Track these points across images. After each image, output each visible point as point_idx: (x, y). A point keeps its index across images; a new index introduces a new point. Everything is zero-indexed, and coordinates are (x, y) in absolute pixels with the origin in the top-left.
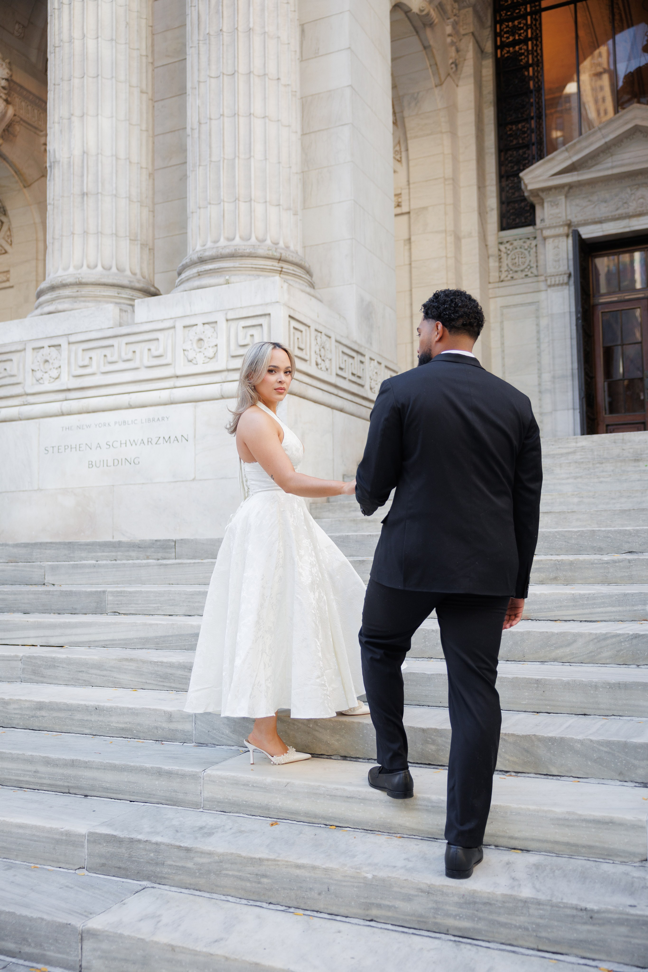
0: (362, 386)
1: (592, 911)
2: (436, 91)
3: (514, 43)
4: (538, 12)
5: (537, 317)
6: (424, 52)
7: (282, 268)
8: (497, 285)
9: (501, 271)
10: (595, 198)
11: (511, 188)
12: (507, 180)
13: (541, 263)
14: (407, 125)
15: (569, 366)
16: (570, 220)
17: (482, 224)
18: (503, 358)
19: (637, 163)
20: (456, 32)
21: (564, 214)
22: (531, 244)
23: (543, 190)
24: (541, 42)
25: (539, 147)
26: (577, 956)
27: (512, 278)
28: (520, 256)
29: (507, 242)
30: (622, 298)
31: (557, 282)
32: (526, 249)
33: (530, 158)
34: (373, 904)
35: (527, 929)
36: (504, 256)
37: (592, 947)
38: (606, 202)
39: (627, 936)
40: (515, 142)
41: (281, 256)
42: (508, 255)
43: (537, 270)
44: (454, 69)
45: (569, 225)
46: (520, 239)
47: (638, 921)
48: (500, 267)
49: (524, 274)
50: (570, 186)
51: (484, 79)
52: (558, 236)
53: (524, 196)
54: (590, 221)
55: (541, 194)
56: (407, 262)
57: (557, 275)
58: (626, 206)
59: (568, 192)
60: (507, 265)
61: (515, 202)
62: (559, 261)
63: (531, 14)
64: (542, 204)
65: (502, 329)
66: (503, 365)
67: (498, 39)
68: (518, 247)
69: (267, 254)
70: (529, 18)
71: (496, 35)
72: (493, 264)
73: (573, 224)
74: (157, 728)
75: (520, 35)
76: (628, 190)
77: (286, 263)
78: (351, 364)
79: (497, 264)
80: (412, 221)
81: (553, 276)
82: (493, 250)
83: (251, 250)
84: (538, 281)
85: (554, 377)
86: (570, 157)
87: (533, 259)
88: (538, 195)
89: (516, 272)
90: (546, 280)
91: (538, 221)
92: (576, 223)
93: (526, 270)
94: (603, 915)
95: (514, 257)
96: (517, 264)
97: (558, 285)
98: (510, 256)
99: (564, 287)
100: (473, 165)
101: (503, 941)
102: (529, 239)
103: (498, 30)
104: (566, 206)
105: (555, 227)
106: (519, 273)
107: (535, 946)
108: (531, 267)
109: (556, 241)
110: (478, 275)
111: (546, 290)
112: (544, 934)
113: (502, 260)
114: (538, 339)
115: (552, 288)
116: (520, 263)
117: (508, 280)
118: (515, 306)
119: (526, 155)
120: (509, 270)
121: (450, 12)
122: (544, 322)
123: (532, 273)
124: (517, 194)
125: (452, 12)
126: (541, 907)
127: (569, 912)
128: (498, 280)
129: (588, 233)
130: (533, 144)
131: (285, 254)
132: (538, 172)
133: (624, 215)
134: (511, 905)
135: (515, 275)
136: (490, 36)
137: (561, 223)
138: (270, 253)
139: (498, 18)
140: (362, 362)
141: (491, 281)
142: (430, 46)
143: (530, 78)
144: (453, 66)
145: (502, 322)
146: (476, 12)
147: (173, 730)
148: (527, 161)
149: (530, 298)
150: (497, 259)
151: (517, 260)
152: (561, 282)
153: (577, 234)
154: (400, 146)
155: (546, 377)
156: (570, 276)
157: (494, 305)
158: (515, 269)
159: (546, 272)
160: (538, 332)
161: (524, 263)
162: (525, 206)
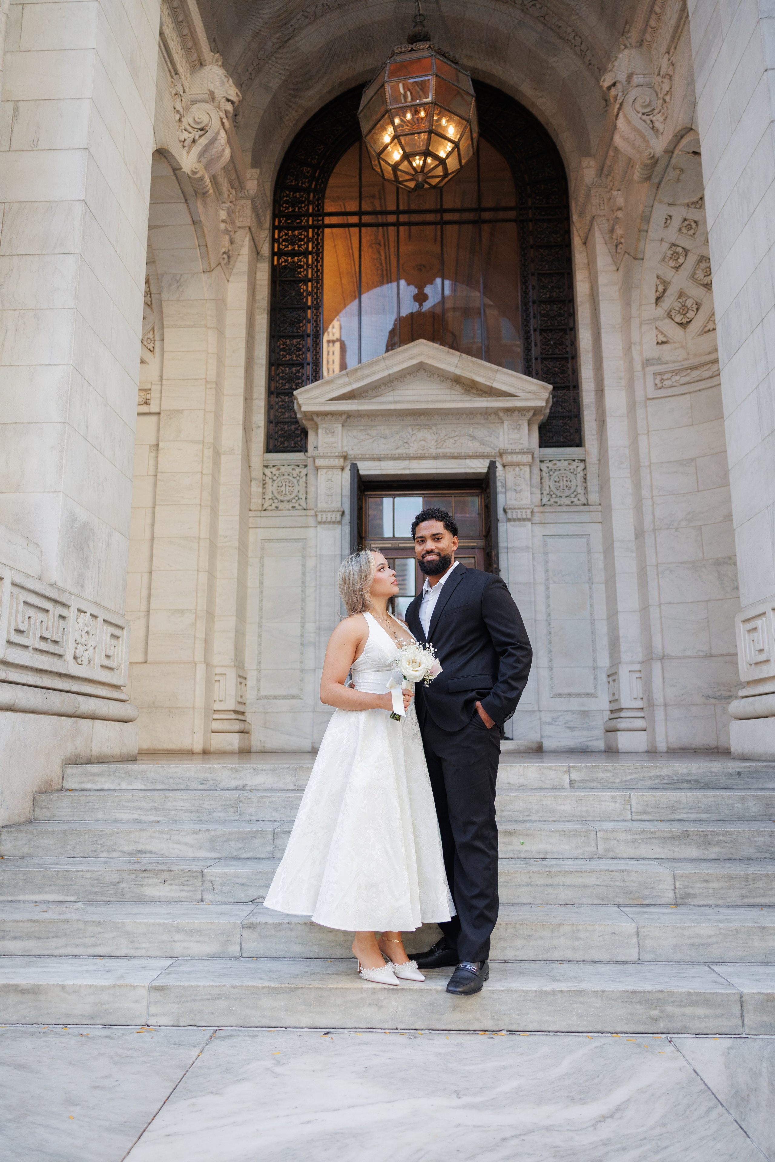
0: (60, 656)
2: (204, 277)
3: (293, 254)
4: (320, 228)
5: (304, 557)
6: (193, 226)
8: (259, 514)
9: (264, 498)
10: (373, 432)
11: (280, 407)
12: (277, 397)
13: (311, 495)
14: (165, 310)
16: (346, 452)
17: (247, 441)
18: (261, 600)
19: (422, 402)
20: (231, 219)
21: (340, 445)
22: (300, 472)
23: (319, 414)
24: (322, 258)
25: (314, 367)
27: (277, 507)
28: (288, 484)
29: (274, 466)
30: (397, 546)
31: (329, 520)
32: (295, 478)
33: (304, 378)
36: (269, 481)
38: (385, 438)
40: (288, 357)
42: (274, 481)
43: (306, 503)
44: (226, 260)
45: (345, 458)
46: (289, 465)
48: (264, 493)
49: (291, 505)
50: (348, 415)
51: (258, 282)
52: (333, 468)
53: (296, 418)
54: (367, 456)
55: (315, 418)
56: (152, 472)
57: (329, 511)
58: (406, 445)
59: (345, 421)
60: (272, 493)
61: (285, 423)
62: (331, 495)
63: (313, 227)
64: (316, 430)
65: (262, 566)
66: (261, 609)
67: (276, 245)
68: (286, 474)
70: (310, 231)
71: (274, 241)
72: (256, 489)
73: (349, 457)
75: (299, 246)
76: (410, 429)
79: (260, 490)
80: (162, 424)
81: (325, 512)
82: (257, 472)
84: (306, 516)
85: (319, 629)
86: (350, 384)
87: (302, 490)
88: (312, 419)
89: (282, 501)
90: (316, 516)
91: (310, 447)
92: (353, 456)
93: (294, 501)
95: (280, 484)
96: (284, 493)
97: (329, 523)
98: (276, 482)
99: (336, 526)
100: (241, 372)
102: (298, 466)
103: (276, 236)
104: (342, 436)
105: (330, 457)
106: (286, 503)
108: (299, 499)
109: (330, 473)
110: (239, 499)
111: (316, 527)
113: (267, 486)
114: (303, 583)
115: (323, 526)
116: (287, 492)
117: (272, 510)
118: (279, 540)
119: (300, 374)
120: (274, 498)
121: (226, 195)
122: (311, 563)
123: (300, 505)
124: (287, 415)
125: (229, 197)
128: (260, 508)
129: (367, 469)
130: (308, 364)
132: (314, 393)
133: (404, 455)
135: (281, 506)
136: (268, 238)
137: (337, 454)
139: (277, 224)
140: (62, 617)
141: (252, 508)
142: (200, 222)
143: (309, 294)
144: (225, 256)
145: (262, 558)
146: (254, 208)
148: (300, 381)
149: (297, 533)
150: (261, 484)
151: (283, 488)
152: (333, 520)
153: (354, 468)
154: (154, 333)
155: (310, 627)
156: (343, 514)
157: (254, 537)
158: (280, 498)
159: (317, 505)
160: (304, 574)
161: (291, 493)
162: (297, 429)
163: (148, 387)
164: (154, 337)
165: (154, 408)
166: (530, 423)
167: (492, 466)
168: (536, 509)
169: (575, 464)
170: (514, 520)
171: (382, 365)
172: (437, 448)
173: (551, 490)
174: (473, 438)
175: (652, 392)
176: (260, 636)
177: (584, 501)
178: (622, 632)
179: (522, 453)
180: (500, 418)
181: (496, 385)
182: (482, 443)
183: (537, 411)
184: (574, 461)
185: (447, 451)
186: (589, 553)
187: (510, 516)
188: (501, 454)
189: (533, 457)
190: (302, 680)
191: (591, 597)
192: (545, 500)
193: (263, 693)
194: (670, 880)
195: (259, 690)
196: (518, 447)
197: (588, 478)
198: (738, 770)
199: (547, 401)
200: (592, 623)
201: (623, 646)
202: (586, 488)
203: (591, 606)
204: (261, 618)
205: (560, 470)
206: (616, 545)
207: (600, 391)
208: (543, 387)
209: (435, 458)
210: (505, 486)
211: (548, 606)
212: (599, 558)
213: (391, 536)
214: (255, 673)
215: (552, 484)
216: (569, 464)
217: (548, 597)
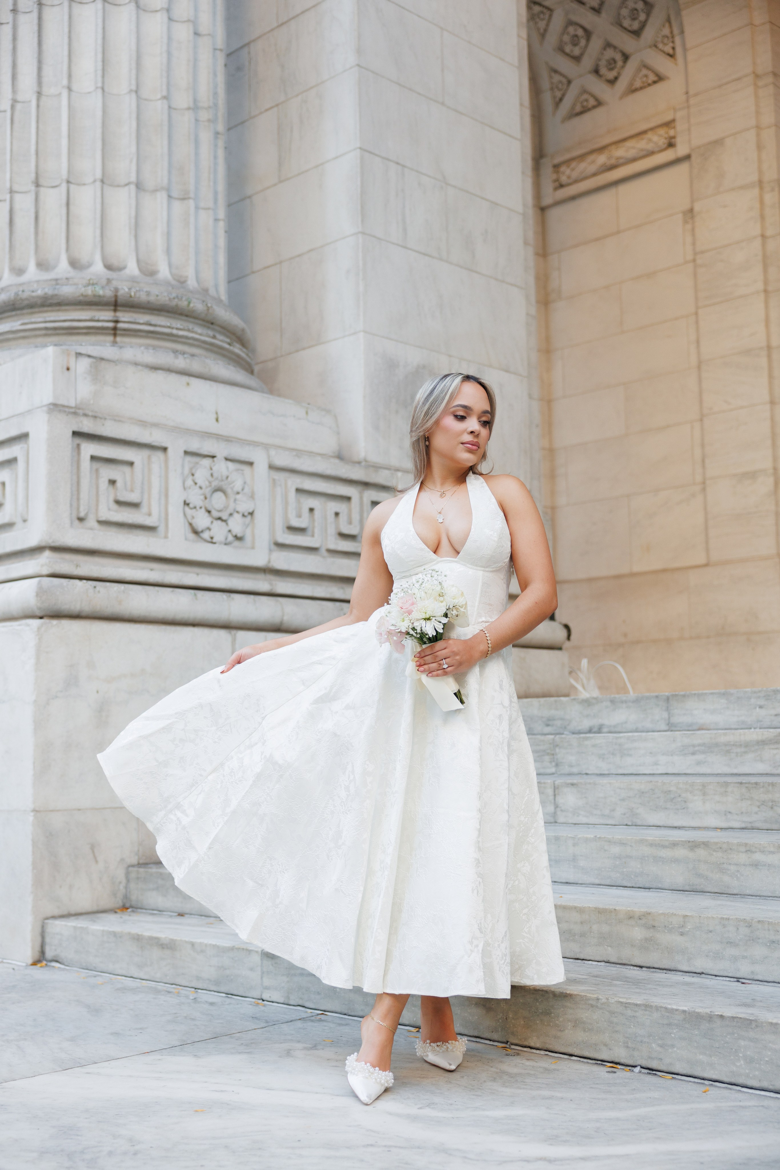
7: (117, 322)
41: (116, 296)
56: (688, 257)
69: (82, 295)
77: (132, 309)
78: (337, 514)
80: (696, 172)
83: (46, 290)
131: (127, 290)
138: (89, 291)
154: (671, 26)
163: (668, 117)
164: (672, 32)
165: (681, 150)
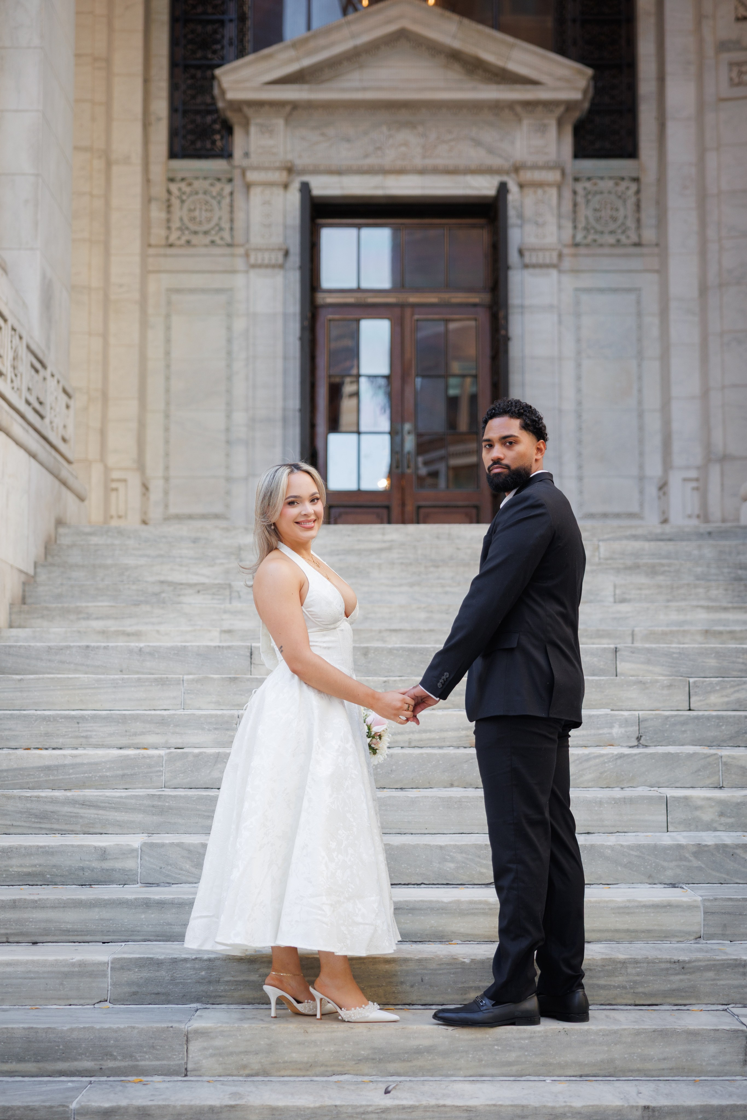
0: (43, 418)
1: (684, 962)
5: (229, 316)
8: (162, 251)
9: (169, 228)
10: (331, 131)
13: (239, 224)
15: (279, 404)
16: (291, 162)
18: (168, 378)
19: (403, 90)
21: (282, 150)
22: (222, 189)
23: (250, 104)
26: (670, 1004)
27: (188, 242)
28: (204, 208)
29: (183, 179)
30: (363, 301)
31: (266, 261)
32: (214, 198)
33: (226, 42)
34: (471, 987)
35: (624, 988)
36: (175, 202)
37: (683, 994)
38: (348, 140)
39: (714, 980)
40: (200, 9)
42: (183, 202)
43: (232, 237)
45: (290, 170)
46: (205, 178)
47: (723, 965)
48: (168, 220)
49: (209, 238)
50: (295, 106)
52: (271, 184)
53: (214, 106)
54: (322, 167)
55: (246, 109)
57: (267, 250)
58: (379, 153)
59: (290, 114)
60: (181, 219)
61: (197, 112)
62: (269, 226)
64: (246, 125)
65: (168, 328)
66: (167, 391)
68: (201, 192)
72: (157, 214)
73: (297, 169)
74: (83, 869)
76: (384, 129)
79: (163, 215)
81: (260, 249)
82: (158, 190)
84: (233, 255)
85: (252, 419)
86: (298, 59)
87: (226, 217)
88: (241, 111)
89: (196, 233)
90: (247, 255)
91: (238, 153)
92: (300, 168)
93: (213, 232)
94: (694, 964)
95: (192, 207)
96: (198, 220)
97: (267, 266)
98: (185, 204)
99: (276, 271)
100: (138, 40)
101: (603, 1002)
102: (219, 180)
104: (285, 137)
105: (267, 169)
106: (201, 236)
107: (632, 1002)
108: (221, 229)
109: (267, 192)
110: (139, 232)
111: (247, 272)
112: (641, 990)
113: (172, 209)
114: (229, 353)
115: (257, 270)
116: (203, 220)
117: (181, 246)
118: (192, 291)
119: (219, 36)
120: (183, 228)
122: (239, 324)
124: (199, 100)
126: (639, 965)
127: (663, 966)
128: (163, 242)
129: (322, 187)
130: (231, 21)
132: (245, 73)
133: (376, 168)
134: (610, 968)
135: (195, 240)
137: (277, 164)
140: (44, 379)
141: (152, 243)
145: (168, 316)
147: (107, 870)
149: (218, 281)
150: (164, 207)
151: (197, 213)
152: (273, 262)
153: (305, 188)
155: (240, 417)
156: (286, 254)
157: (153, 285)
158: (193, 227)
159: (248, 241)
160: (229, 341)
161: (209, 220)
162: (214, 122)
166: (560, 123)
167: (503, 189)
168: (566, 251)
169: (624, 184)
170: (534, 266)
171: (345, 32)
172: (424, 157)
173: (588, 223)
174: (477, 143)
175: (725, 91)
176: (167, 429)
177: (634, 238)
178: (675, 426)
179: (547, 167)
180: (516, 115)
181: (513, 67)
182: (491, 151)
183: (570, 106)
184: (623, 179)
185: (440, 162)
186: (639, 315)
187: (527, 260)
188: (517, 169)
189: (563, 174)
190: (228, 493)
191: (640, 378)
192: (579, 238)
193: (173, 510)
194: (611, 588)
195: (166, 506)
196: (541, 160)
197: (643, 205)
198: (709, 529)
199: (585, 92)
200: (641, 415)
201: (676, 446)
202: (638, 221)
203: (640, 391)
204: (168, 404)
205: (601, 193)
206: (673, 305)
207: (661, 79)
208: (580, 72)
209: (422, 172)
210: (521, 216)
211: (579, 390)
212: (652, 322)
213: (353, 285)
214: (161, 483)
215: (590, 213)
216: (617, 184)
217: (579, 378)
